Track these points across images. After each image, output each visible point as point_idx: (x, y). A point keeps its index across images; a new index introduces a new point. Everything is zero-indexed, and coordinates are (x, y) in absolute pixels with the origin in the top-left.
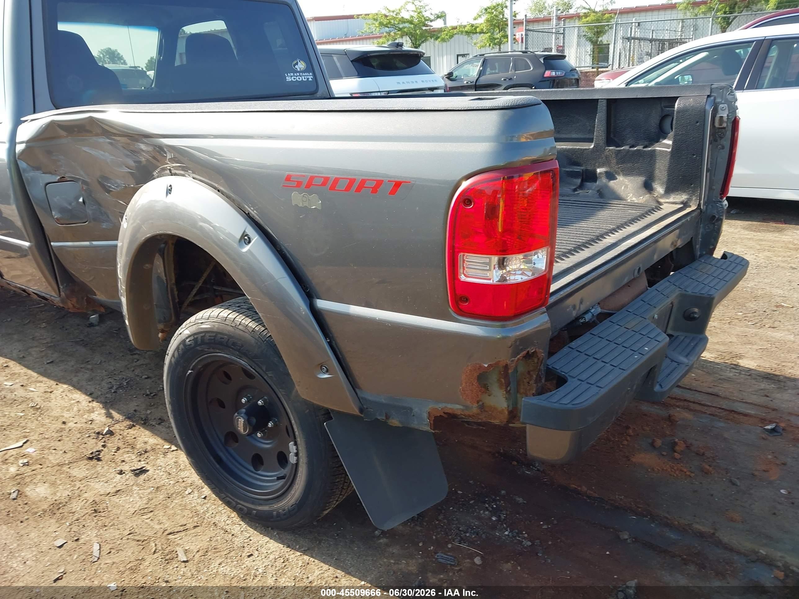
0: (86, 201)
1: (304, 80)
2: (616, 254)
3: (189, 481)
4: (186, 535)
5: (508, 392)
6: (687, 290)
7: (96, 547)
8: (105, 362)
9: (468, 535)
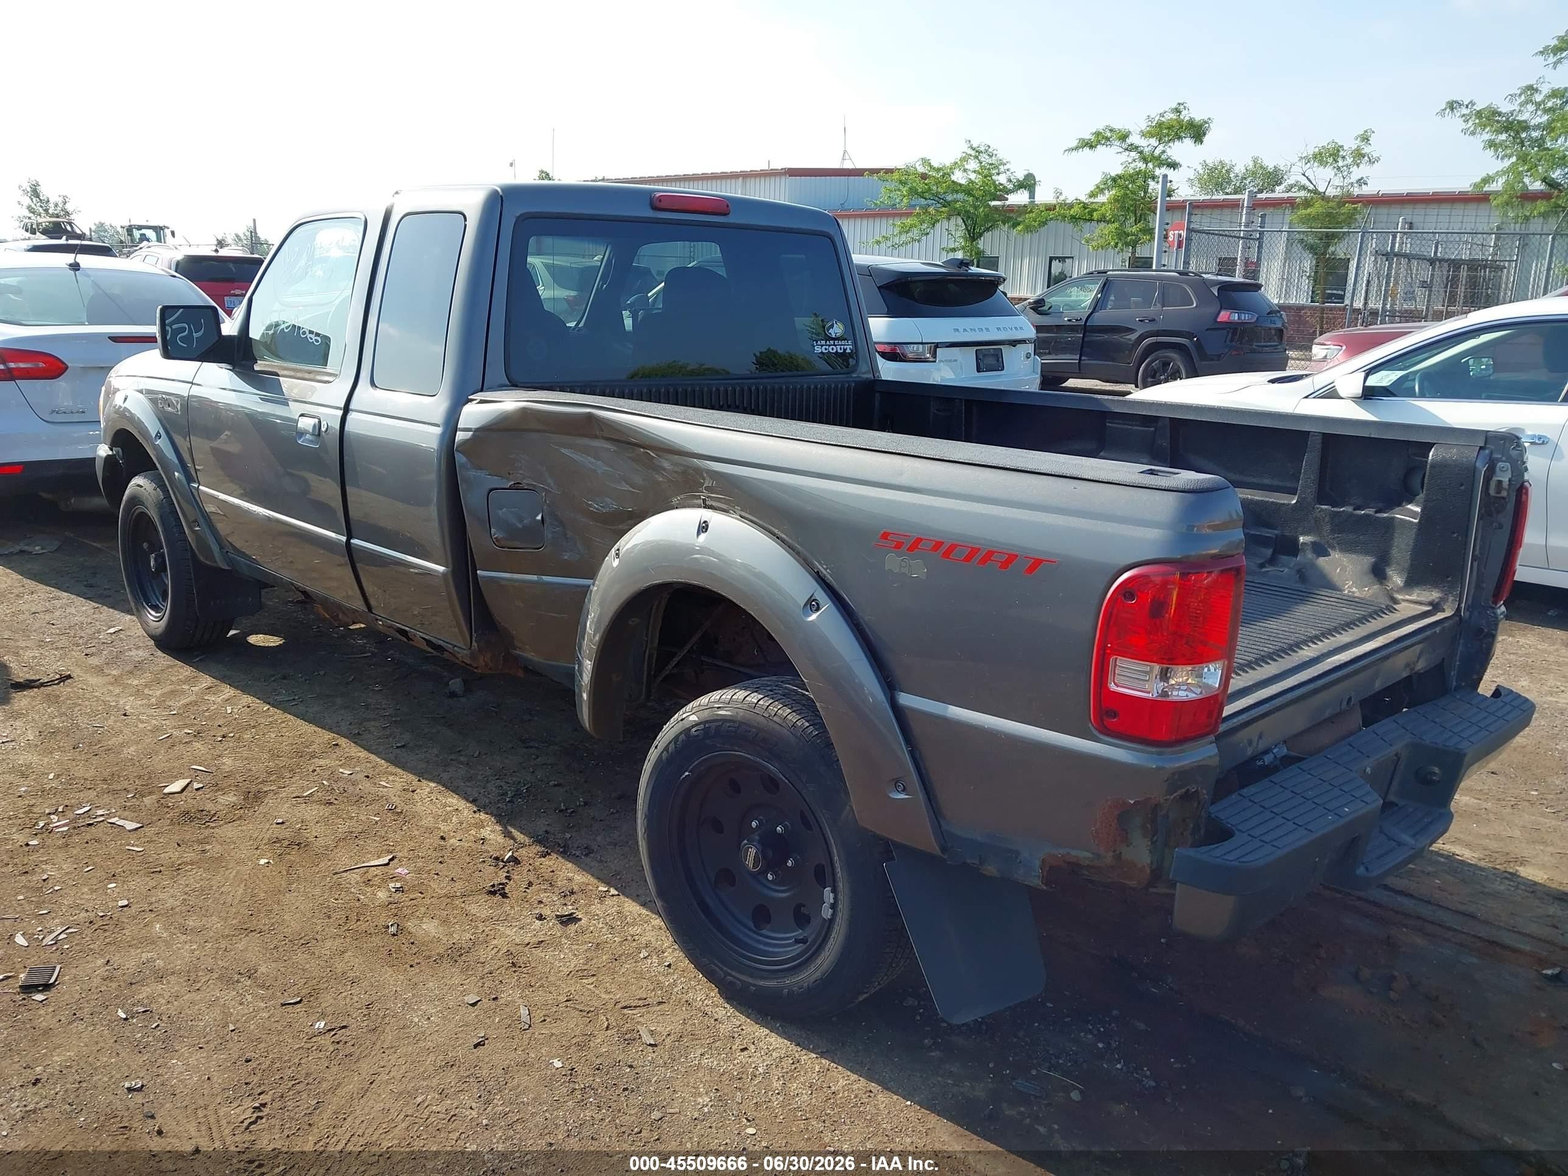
0: (548, 520)
1: (839, 351)
2: (1316, 674)
3: (643, 940)
4: (649, 1012)
5: (1153, 843)
6: (1424, 738)
7: (524, 1012)
8: (486, 754)
9: (1061, 1061)
